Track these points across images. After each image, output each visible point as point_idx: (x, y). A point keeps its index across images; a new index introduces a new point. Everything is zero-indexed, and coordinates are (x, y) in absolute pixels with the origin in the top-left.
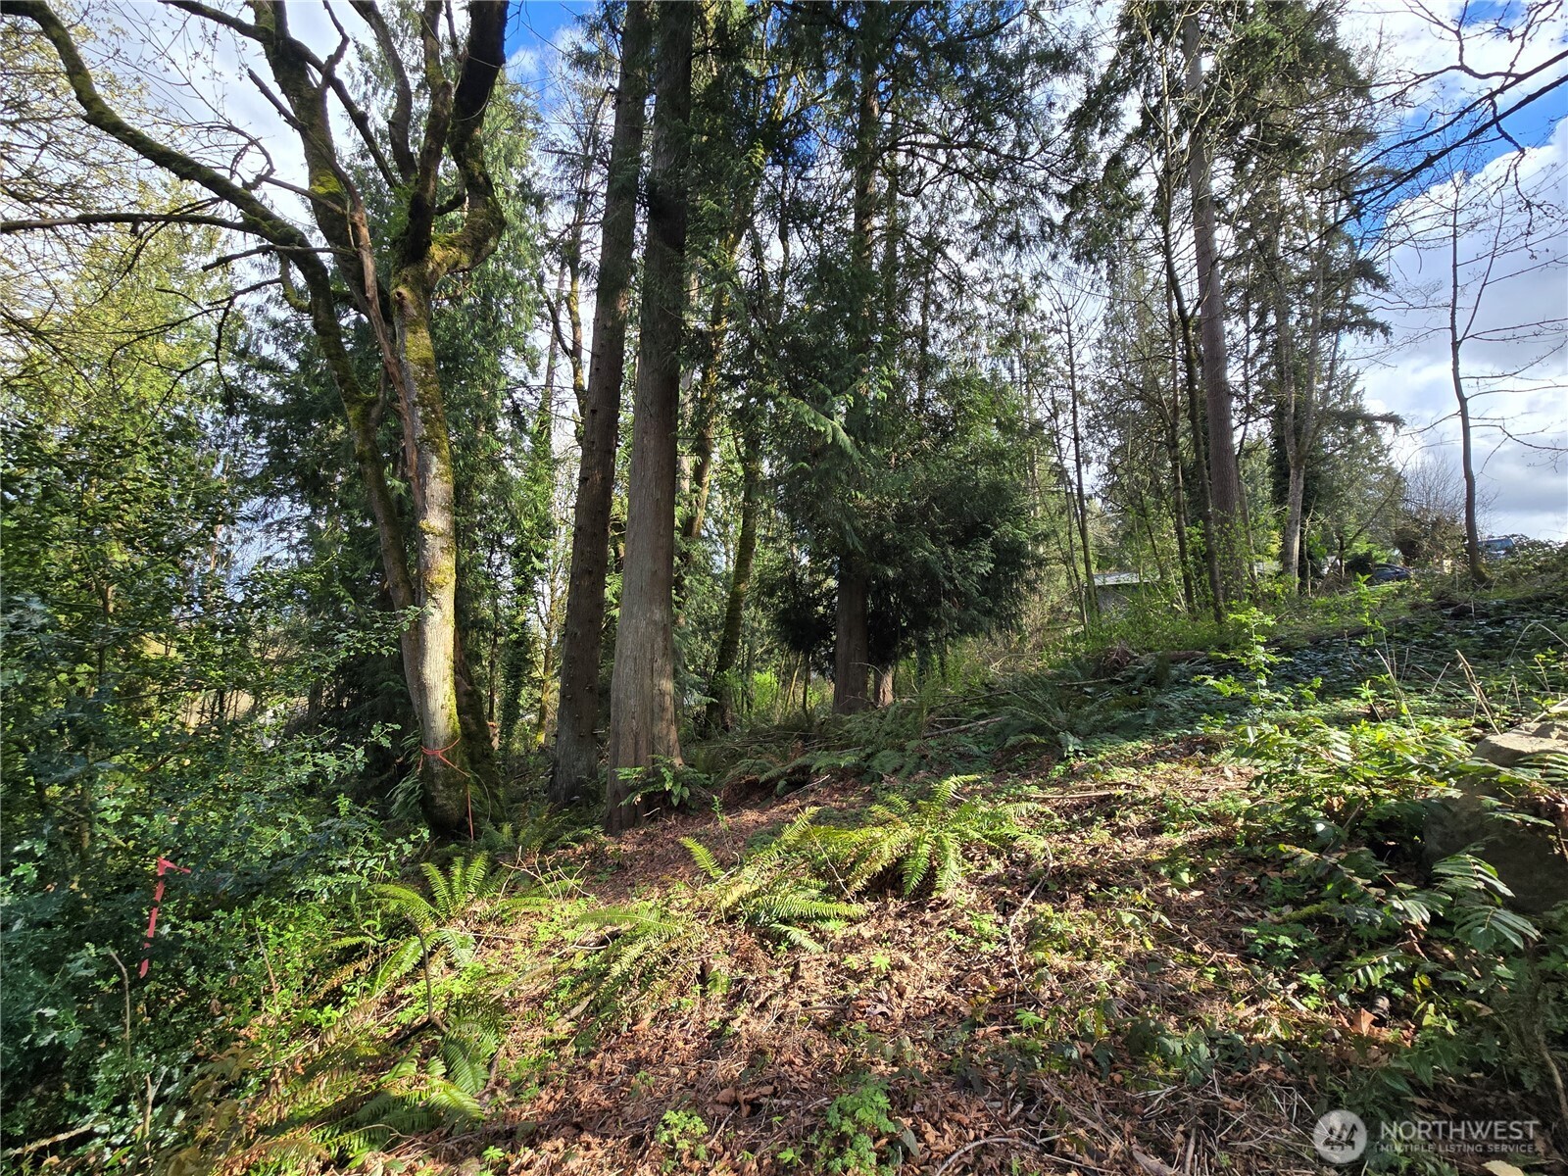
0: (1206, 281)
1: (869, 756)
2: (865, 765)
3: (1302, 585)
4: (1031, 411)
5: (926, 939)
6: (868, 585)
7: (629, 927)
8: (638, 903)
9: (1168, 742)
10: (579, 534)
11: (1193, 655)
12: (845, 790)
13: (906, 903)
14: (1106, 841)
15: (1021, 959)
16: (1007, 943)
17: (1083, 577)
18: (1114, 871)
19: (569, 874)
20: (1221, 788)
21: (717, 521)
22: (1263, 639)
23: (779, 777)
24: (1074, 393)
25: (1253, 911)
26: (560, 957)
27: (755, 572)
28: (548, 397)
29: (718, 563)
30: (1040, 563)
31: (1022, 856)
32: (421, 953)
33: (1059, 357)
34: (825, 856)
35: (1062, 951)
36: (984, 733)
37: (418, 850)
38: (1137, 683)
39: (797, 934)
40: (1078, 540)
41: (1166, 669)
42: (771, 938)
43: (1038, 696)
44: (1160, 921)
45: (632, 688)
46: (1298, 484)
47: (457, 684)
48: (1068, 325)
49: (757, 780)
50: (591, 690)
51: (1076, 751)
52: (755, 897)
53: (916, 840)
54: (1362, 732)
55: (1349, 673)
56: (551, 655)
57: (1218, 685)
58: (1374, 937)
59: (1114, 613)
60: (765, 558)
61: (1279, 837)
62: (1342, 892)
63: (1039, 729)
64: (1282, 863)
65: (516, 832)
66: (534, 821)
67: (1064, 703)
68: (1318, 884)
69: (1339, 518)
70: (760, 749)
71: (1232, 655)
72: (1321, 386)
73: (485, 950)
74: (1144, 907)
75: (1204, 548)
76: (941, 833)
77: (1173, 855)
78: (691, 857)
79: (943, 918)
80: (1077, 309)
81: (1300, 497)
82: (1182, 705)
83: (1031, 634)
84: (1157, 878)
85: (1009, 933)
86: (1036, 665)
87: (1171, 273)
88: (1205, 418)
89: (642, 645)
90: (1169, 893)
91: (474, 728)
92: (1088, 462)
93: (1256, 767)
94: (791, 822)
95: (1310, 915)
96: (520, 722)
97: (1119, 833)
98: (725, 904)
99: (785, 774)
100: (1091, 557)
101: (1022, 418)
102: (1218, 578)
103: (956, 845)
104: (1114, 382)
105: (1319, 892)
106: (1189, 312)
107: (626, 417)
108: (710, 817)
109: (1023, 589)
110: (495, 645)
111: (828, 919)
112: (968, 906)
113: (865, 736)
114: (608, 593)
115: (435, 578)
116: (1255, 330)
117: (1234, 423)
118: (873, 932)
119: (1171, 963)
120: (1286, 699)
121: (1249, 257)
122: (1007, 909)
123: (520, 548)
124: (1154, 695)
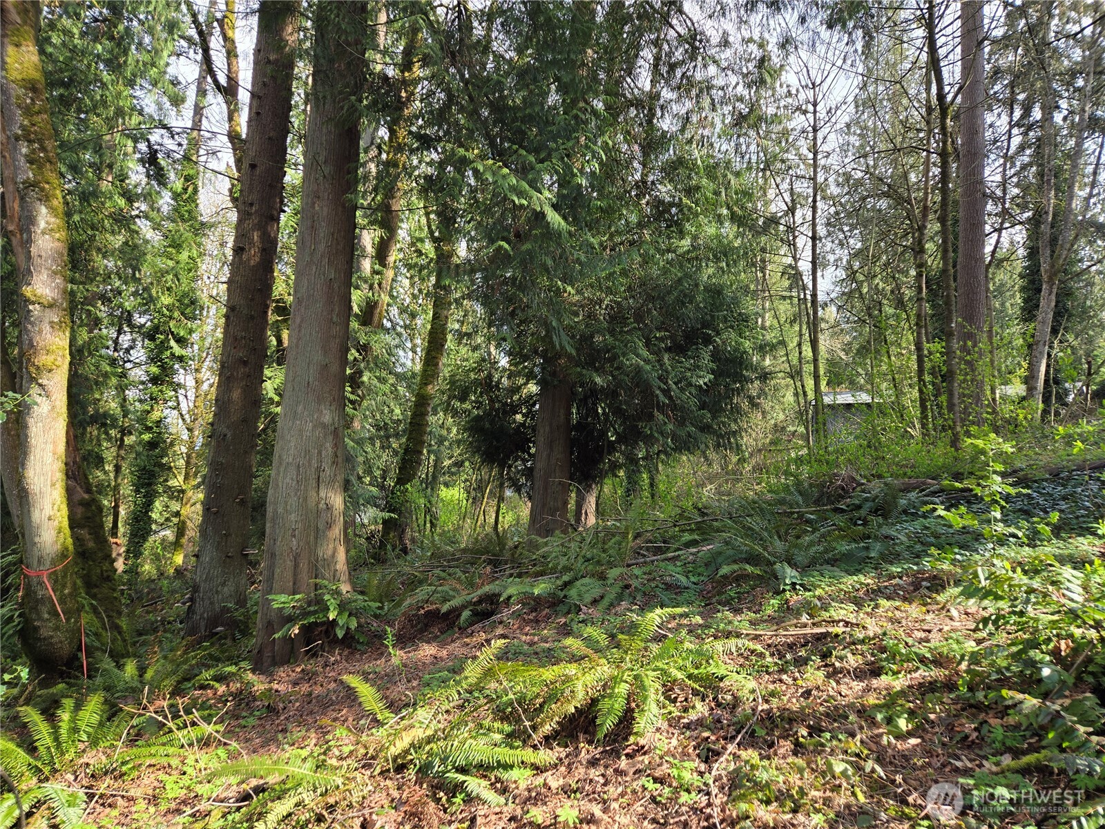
0: (970, 64)
1: (566, 585)
2: (561, 594)
3: (1046, 412)
4: (767, 203)
5: (620, 789)
6: (574, 394)
7: (279, 779)
8: (290, 752)
9: (892, 577)
10: (232, 314)
11: (924, 483)
12: (537, 621)
13: (600, 749)
14: (820, 682)
15: (723, 811)
16: (708, 794)
17: (811, 395)
18: (827, 715)
19: (207, 719)
20: (946, 628)
21: (403, 310)
22: (1000, 467)
23: (464, 607)
24: (815, 184)
25: (971, 760)
26: (193, 815)
27: (445, 372)
28: (195, 144)
29: (403, 360)
30: (765, 376)
31: (729, 697)
32: (17, 813)
33: (802, 142)
34: (511, 696)
35: (768, 802)
36: (694, 562)
37: (15, 691)
38: (863, 512)
39: (475, 784)
40: (807, 352)
41: (895, 498)
42: (445, 789)
43: (755, 523)
44: (873, 771)
45: (293, 501)
46: (1049, 301)
47: (69, 492)
48: (815, 105)
49: (438, 610)
50: (243, 502)
51: (794, 584)
52: (429, 742)
53: (613, 678)
54: (1095, 572)
55: (1087, 508)
56: (194, 461)
57: (949, 516)
58: (1091, 786)
59: (844, 435)
60: (457, 356)
61: (1003, 682)
62: (1063, 740)
63: (753, 559)
64: (1004, 710)
65: (142, 670)
66: (165, 658)
67: (782, 531)
68: (1041, 732)
69: (1090, 341)
70: (443, 574)
71: (966, 484)
72: (1081, 193)
73: (99, 809)
74: (857, 755)
75: (944, 369)
76: (642, 672)
77: (891, 700)
78: (356, 698)
79: (641, 767)
80: (825, 86)
81: (1051, 315)
82: (909, 537)
83: (751, 455)
84: (873, 723)
85: (711, 782)
86: (754, 489)
87: (933, 50)
88: (956, 221)
89: (307, 452)
90: (885, 740)
91: (91, 544)
92: (825, 266)
93: (984, 609)
94: (475, 658)
95: (1029, 765)
96: (151, 539)
97: (834, 674)
98: (394, 751)
99: (470, 603)
100: (822, 372)
101: (756, 210)
102: (956, 401)
103: (657, 685)
104: (859, 175)
105: (1040, 740)
106: (949, 98)
107: (293, 177)
108: (381, 652)
109: (745, 405)
110: (121, 446)
111: (512, 767)
112: (668, 753)
113: (563, 561)
114: (269, 388)
115: (43, 359)
116: (1018, 125)
117: (988, 228)
118: (561, 782)
119: (883, 816)
120: (1020, 534)
121: (1018, 40)
122: (709, 756)
123: (156, 329)
124: (880, 526)
